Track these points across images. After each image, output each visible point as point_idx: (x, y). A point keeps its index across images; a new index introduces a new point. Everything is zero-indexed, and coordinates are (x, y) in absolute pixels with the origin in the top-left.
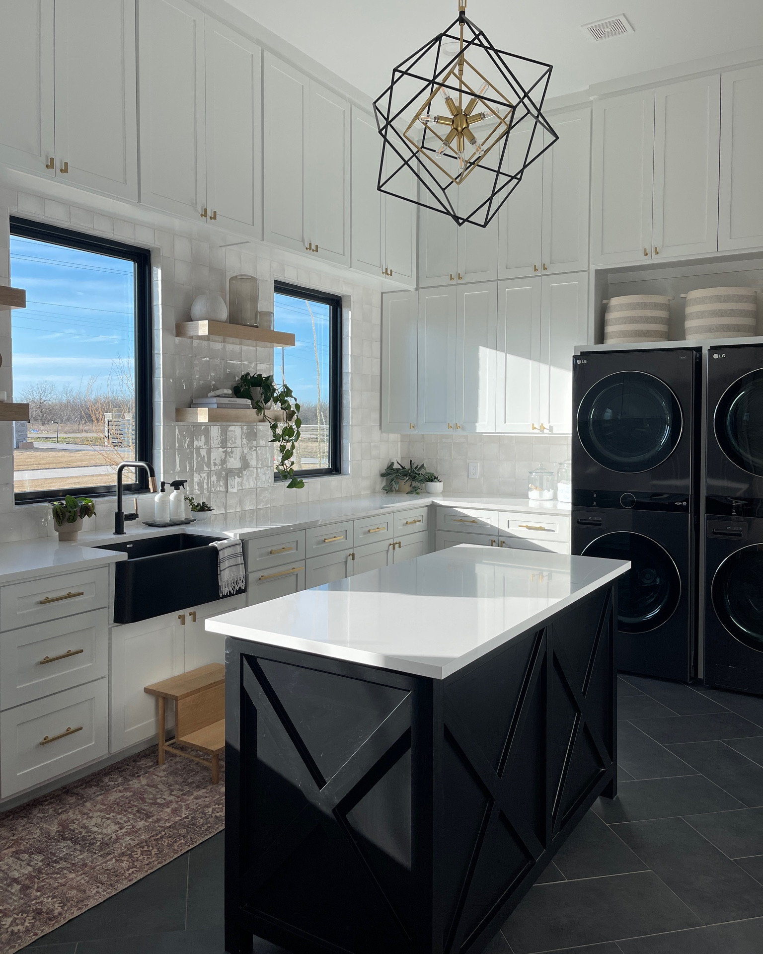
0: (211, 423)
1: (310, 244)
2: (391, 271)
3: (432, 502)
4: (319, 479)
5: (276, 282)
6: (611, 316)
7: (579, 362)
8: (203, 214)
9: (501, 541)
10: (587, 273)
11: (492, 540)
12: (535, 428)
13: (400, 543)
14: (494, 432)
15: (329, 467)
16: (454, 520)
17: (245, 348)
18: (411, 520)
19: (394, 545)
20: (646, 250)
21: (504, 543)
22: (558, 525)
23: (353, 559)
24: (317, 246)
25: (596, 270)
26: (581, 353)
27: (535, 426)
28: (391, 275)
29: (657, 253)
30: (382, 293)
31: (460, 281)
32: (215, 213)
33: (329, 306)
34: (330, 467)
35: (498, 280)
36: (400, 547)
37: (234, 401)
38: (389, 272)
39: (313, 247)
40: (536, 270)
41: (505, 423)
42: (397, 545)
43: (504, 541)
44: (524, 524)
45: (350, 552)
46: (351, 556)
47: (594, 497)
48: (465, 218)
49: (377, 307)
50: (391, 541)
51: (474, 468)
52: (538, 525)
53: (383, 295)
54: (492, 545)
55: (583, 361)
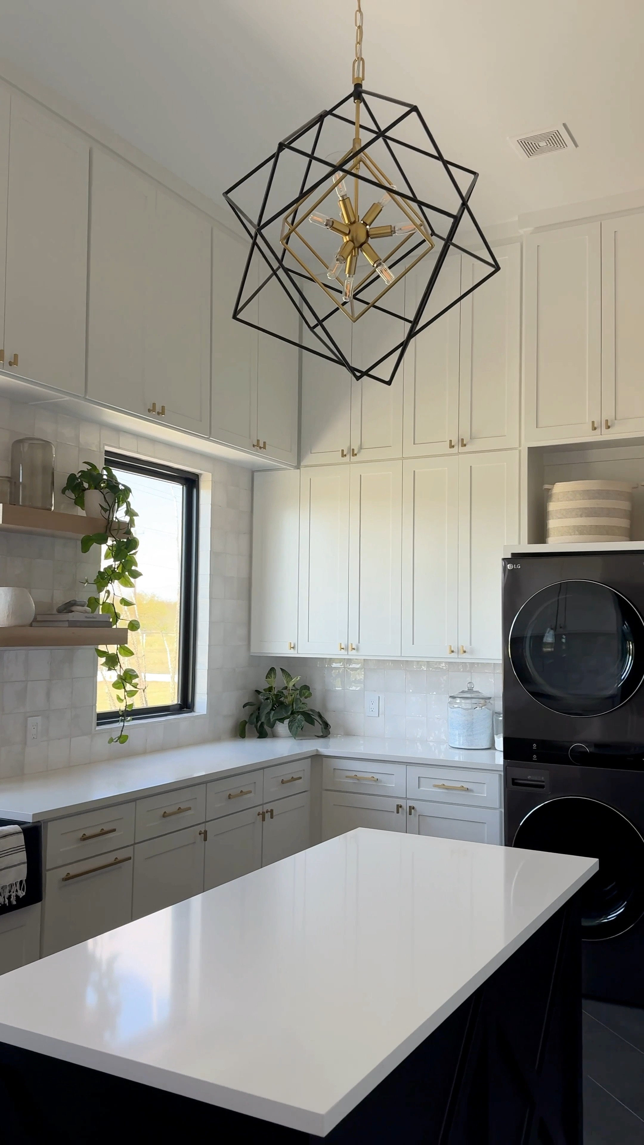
1: (154, 405)
2: (264, 443)
3: (317, 750)
5: (107, 453)
6: (553, 507)
7: (509, 567)
8: (0, 357)
9: (410, 807)
10: (517, 451)
11: (397, 805)
12: (453, 652)
13: (272, 811)
14: (400, 655)
16: (347, 777)
18: (289, 777)
19: (263, 814)
20: (593, 422)
21: (413, 808)
22: (485, 785)
23: (205, 839)
24: (163, 408)
25: (529, 448)
26: (513, 554)
27: (453, 648)
28: (265, 448)
29: (609, 427)
30: (252, 472)
31: (353, 459)
32: (16, 356)
33: (182, 487)
34: (179, 703)
36: (272, 817)
38: (262, 445)
39: (159, 408)
40: (452, 446)
41: (413, 645)
42: (268, 816)
43: (414, 807)
44: (440, 783)
45: (202, 828)
46: (203, 835)
47: (534, 748)
48: (364, 370)
49: (246, 489)
50: (260, 809)
51: (372, 703)
52: (459, 785)
53: (255, 474)
54: (398, 812)
55: (515, 565)
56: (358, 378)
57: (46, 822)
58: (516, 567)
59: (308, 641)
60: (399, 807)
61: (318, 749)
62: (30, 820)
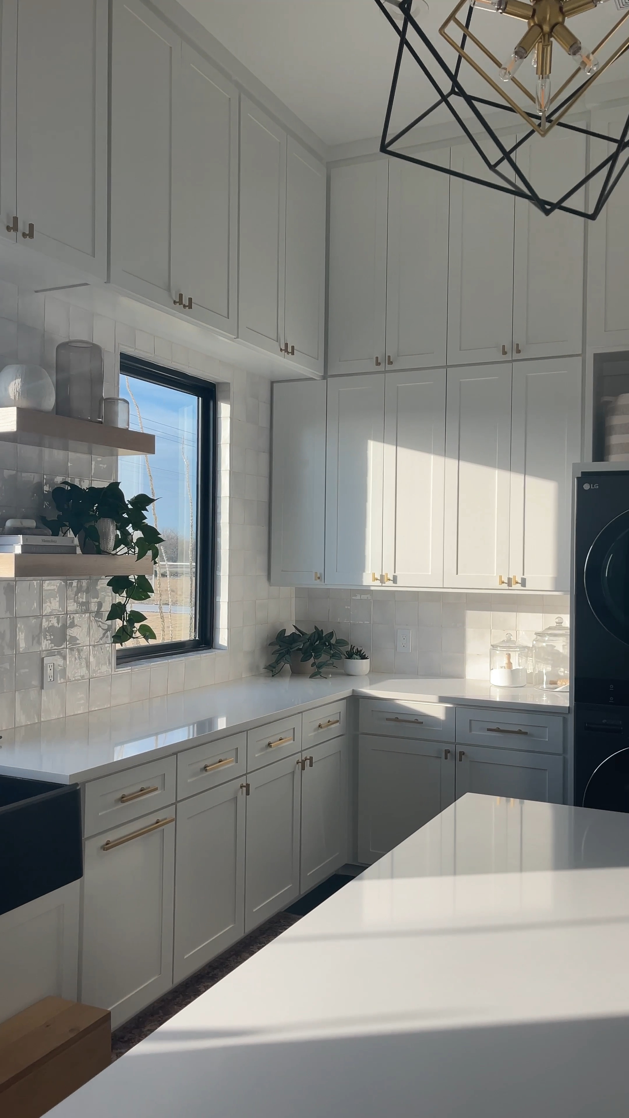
0: (17, 578)
1: (181, 296)
2: (293, 347)
4: (183, 658)
5: (123, 356)
7: (586, 487)
8: (11, 226)
9: (460, 752)
10: (580, 358)
11: (445, 750)
12: (503, 582)
13: (311, 759)
14: (442, 587)
15: (195, 638)
16: (386, 719)
17: (72, 455)
18: (326, 721)
19: (303, 763)
21: (464, 754)
22: (547, 729)
23: (248, 793)
24: (190, 300)
25: (596, 353)
26: (582, 473)
27: (503, 579)
28: (293, 353)
30: (272, 383)
31: (389, 367)
32: (31, 226)
33: (197, 397)
34: (197, 638)
35: (447, 367)
36: (311, 765)
37: (52, 541)
38: (290, 350)
39: (186, 302)
40: (504, 353)
41: (457, 574)
42: (308, 762)
43: (464, 752)
44: (494, 727)
45: (243, 781)
46: (244, 789)
47: (610, 689)
48: (555, 201)
49: (265, 402)
50: (298, 757)
51: (404, 637)
52: (516, 729)
53: (275, 384)
54: (446, 758)
55: (592, 485)
56: (547, 212)
57: (84, 784)
58: (593, 487)
59: (337, 571)
60: (447, 752)
61: (354, 689)
62: (67, 783)
